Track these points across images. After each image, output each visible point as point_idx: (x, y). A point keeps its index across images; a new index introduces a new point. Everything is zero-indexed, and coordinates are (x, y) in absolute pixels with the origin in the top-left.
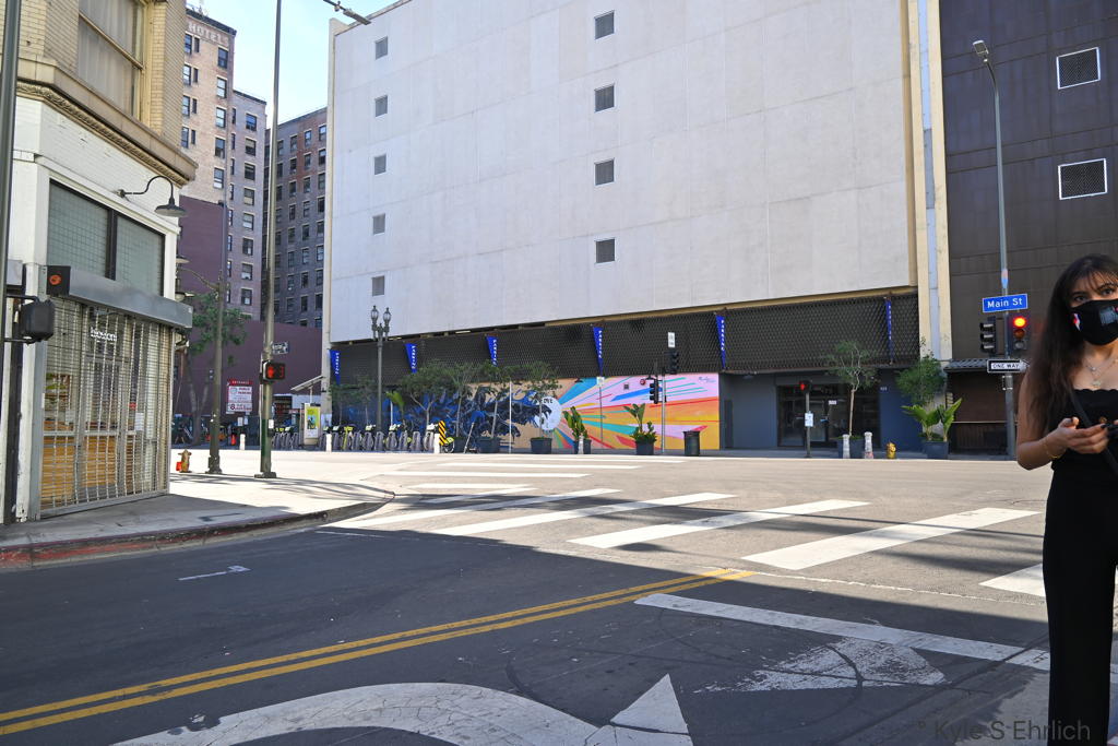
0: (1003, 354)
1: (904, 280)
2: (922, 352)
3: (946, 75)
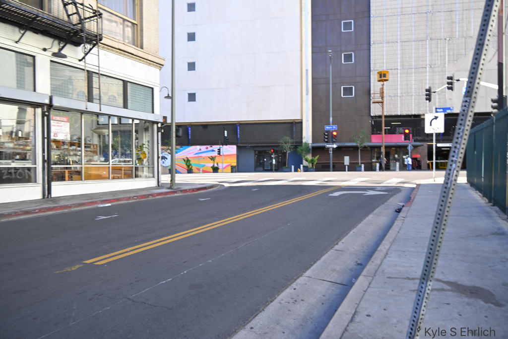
0: (330, 142)
1: (299, 118)
2: (304, 141)
3: (313, 52)
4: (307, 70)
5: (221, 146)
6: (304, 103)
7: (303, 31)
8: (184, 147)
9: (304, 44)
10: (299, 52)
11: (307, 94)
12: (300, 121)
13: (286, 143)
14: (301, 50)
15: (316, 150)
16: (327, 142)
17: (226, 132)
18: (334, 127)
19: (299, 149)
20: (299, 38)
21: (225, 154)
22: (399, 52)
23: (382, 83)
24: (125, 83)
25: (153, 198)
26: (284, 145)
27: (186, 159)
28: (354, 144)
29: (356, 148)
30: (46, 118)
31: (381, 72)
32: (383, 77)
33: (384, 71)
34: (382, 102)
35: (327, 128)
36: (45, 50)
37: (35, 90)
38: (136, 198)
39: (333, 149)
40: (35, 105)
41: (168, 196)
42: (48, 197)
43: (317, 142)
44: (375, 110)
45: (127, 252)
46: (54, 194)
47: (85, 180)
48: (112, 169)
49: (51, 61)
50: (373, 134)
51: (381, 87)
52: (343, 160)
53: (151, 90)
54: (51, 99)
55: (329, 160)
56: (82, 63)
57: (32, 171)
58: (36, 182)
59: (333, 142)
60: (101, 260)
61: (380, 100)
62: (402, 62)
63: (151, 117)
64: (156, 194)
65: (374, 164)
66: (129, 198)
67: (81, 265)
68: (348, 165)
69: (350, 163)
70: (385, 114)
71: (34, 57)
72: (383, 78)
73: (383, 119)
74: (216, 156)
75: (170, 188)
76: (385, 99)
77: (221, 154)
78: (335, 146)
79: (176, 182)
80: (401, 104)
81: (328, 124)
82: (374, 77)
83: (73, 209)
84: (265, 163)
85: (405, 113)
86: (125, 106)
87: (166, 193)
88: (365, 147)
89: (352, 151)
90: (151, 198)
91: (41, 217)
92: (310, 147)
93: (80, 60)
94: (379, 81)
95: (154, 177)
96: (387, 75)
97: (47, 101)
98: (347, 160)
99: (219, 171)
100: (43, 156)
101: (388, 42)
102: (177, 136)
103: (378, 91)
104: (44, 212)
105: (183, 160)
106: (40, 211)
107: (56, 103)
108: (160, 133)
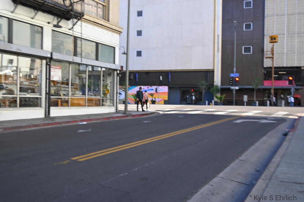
0: (233, 85)
2: (215, 84)
3: (223, 23)
4: (218, 35)
5: (158, 87)
6: (216, 58)
7: (216, 9)
8: (133, 87)
9: (216, 17)
10: (213, 23)
11: (218, 52)
12: (213, 70)
13: (202, 85)
14: (215, 22)
15: (223, 91)
16: (231, 85)
17: (161, 77)
18: (237, 75)
19: (211, 90)
20: (213, 13)
21: (160, 92)
22: (286, 22)
23: (272, 44)
24: (97, 44)
25: (113, 120)
26: (201, 86)
27: (134, 95)
28: (251, 87)
29: (252, 90)
30: (48, 66)
31: (272, 36)
32: (273, 39)
33: (274, 36)
34: (272, 58)
35: (232, 75)
36: (49, 23)
37: (42, 49)
38: (102, 119)
39: (236, 90)
40: (42, 58)
41: (123, 119)
42: (48, 117)
43: (225, 85)
44: (267, 63)
45: (98, 154)
46: (52, 115)
47: (71, 106)
48: (88, 100)
49: (53, 30)
50: (265, 80)
51: (272, 47)
52: (243, 97)
53: (113, 48)
54: (52, 54)
55: (233, 97)
56: (71, 31)
57: (39, 100)
58: (41, 106)
59: (236, 85)
60: (81, 158)
61: (271, 56)
62: (288, 29)
63: (113, 66)
64: (115, 117)
65: (265, 101)
66: (98, 119)
67: (69, 161)
68: (246, 102)
69: (248, 100)
70: (275, 66)
71: (42, 27)
72: (274, 41)
73: (273, 70)
74: (154, 94)
75: (124, 113)
76: (275, 55)
77: (158, 92)
78: (237, 88)
79: (128, 110)
80: (287, 59)
81: (233, 72)
82: (267, 40)
83: (63, 125)
84: (188, 99)
85: (289, 65)
86: (97, 59)
87: (122, 117)
88: (259, 89)
89: (249, 92)
90: (112, 120)
91: (44, 129)
92: (220, 89)
93: (70, 29)
94: (271, 42)
95: (114, 106)
96: (277, 39)
97: (49, 56)
98: (245, 98)
99: (156, 103)
100: (46, 90)
101: (277, 15)
102: (129, 79)
103: (270, 49)
104: (46, 126)
105: (132, 96)
106: (44, 125)
107: (54, 57)
108: (118, 77)
